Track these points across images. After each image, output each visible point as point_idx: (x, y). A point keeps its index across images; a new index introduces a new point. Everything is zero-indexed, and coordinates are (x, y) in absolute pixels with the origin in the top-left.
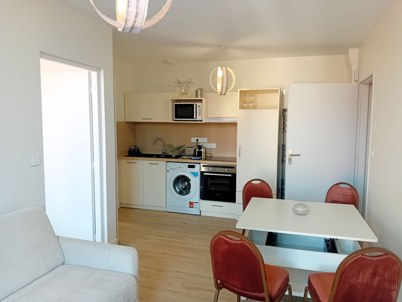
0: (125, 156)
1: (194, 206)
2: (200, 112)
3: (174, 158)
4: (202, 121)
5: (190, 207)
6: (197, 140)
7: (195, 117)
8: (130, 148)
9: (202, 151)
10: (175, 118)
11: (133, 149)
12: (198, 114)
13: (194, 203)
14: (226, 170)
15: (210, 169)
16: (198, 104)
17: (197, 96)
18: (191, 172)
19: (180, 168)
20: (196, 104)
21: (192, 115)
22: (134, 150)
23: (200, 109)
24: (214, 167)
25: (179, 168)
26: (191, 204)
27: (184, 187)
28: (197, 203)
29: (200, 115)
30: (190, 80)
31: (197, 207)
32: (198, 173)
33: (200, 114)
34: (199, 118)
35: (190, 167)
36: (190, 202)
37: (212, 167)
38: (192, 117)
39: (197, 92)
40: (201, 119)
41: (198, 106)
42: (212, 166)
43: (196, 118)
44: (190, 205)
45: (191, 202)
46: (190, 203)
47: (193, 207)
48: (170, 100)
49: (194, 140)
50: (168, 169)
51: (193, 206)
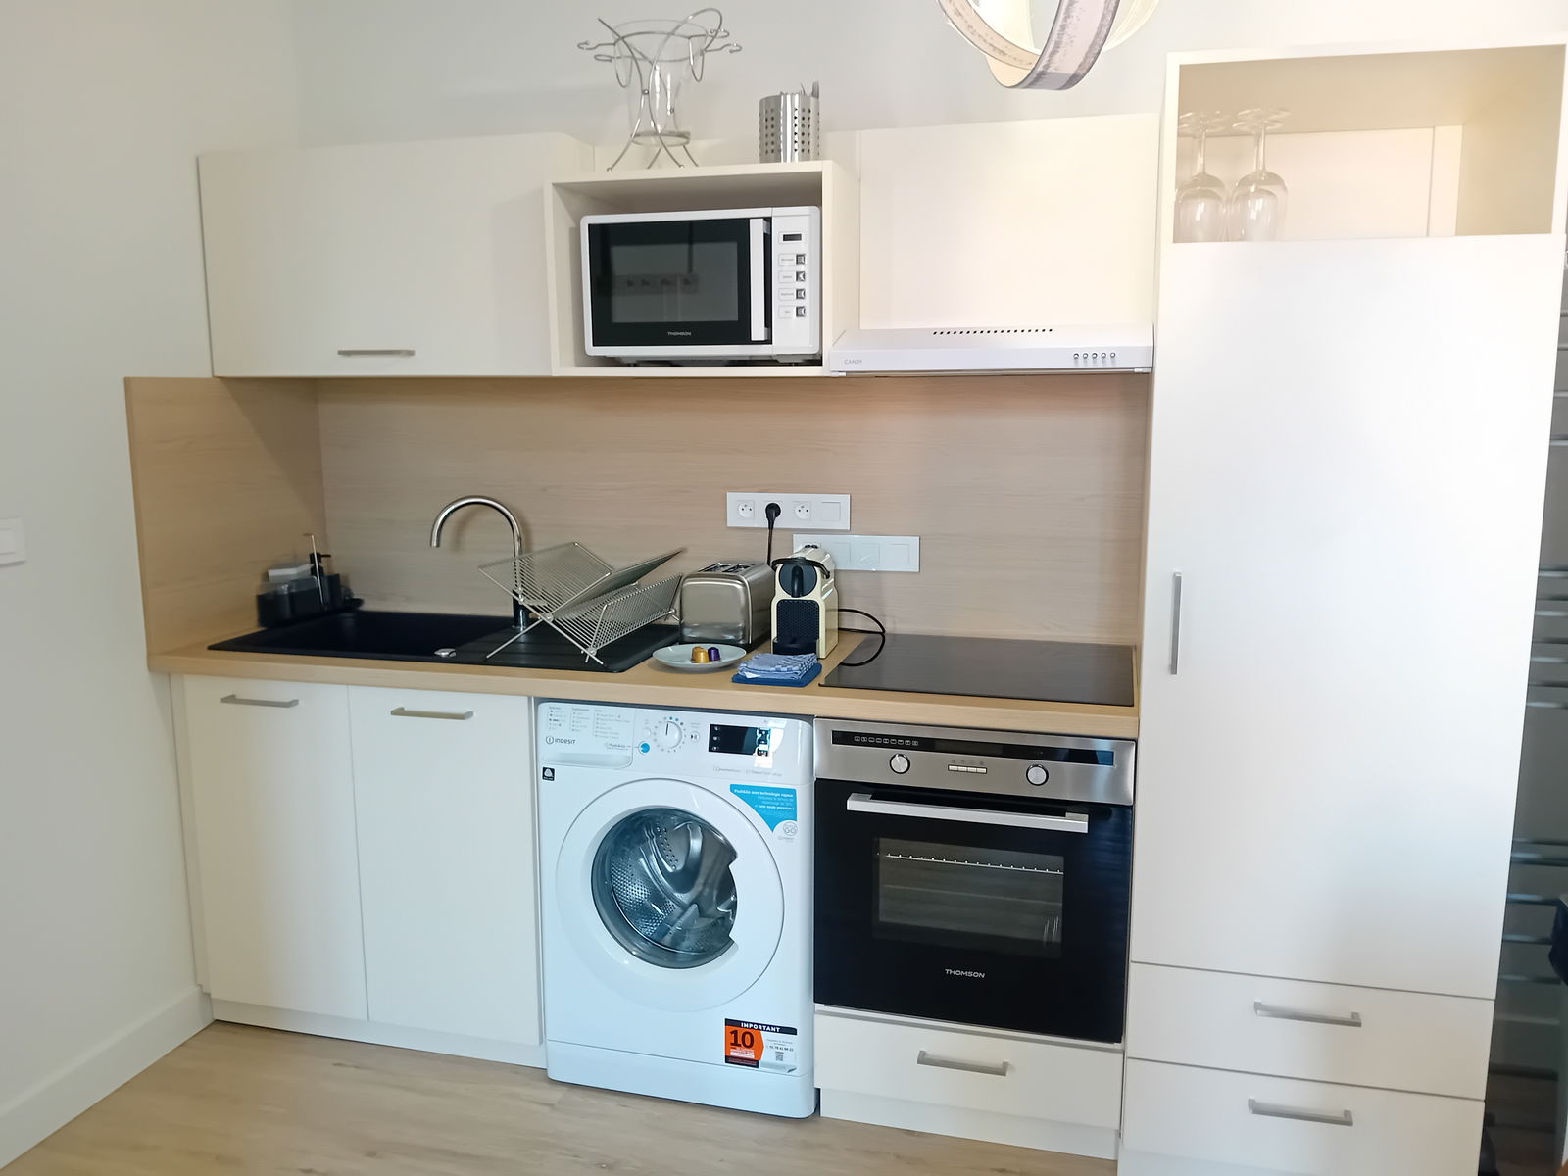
0: (211, 648)
1: (768, 1056)
2: (800, 285)
3: (592, 667)
4: (816, 361)
5: (729, 1059)
6: (773, 511)
7: (758, 331)
8: (266, 577)
9: (813, 606)
10: (595, 343)
11: (298, 582)
12: (782, 304)
13: (769, 1027)
14: (1037, 775)
15: (900, 764)
16: (788, 218)
17: (771, 149)
18: (733, 788)
19: (645, 747)
20: (768, 220)
21: (733, 316)
22: (301, 594)
23: (799, 259)
24: (927, 744)
25: (638, 753)
26: (742, 1038)
27: (679, 868)
28: (792, 1031)
29: (799, 311)
30: (710, 22)
31: (789, 1059)
32: (793, 792)
33: (800, 303)
34: (791, 335)
35: (730, 740)
36: (728, 1022)
37: (911, 748)
38: (739, 332)
39: (771, 113)
40: (809, 348)
41: (787, 238)
42: (912, 739)
43: (769, 341)
44: (735, 1044)
45: (738, 1023)
46: (735, 1032)
47: (754, 1063)
48: (550, 196)
49: (744, 510)
50: (548, 756)
51: (759, 1053)
